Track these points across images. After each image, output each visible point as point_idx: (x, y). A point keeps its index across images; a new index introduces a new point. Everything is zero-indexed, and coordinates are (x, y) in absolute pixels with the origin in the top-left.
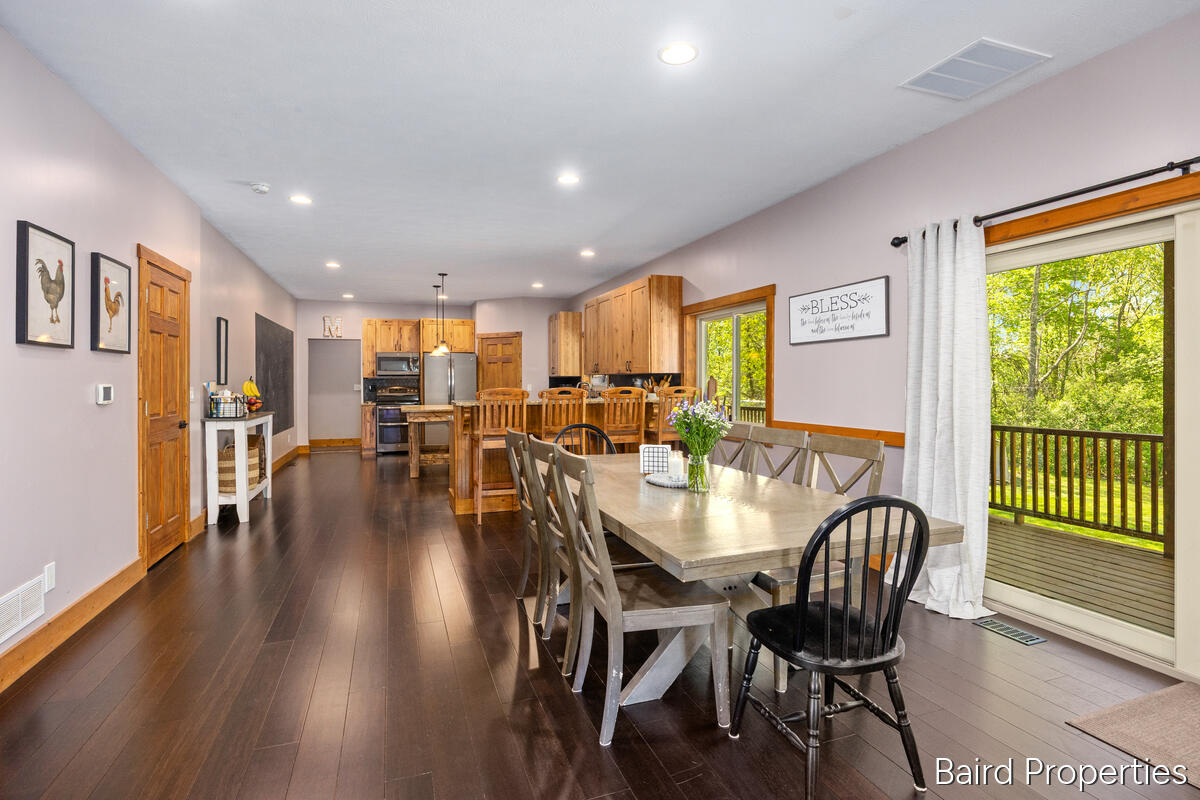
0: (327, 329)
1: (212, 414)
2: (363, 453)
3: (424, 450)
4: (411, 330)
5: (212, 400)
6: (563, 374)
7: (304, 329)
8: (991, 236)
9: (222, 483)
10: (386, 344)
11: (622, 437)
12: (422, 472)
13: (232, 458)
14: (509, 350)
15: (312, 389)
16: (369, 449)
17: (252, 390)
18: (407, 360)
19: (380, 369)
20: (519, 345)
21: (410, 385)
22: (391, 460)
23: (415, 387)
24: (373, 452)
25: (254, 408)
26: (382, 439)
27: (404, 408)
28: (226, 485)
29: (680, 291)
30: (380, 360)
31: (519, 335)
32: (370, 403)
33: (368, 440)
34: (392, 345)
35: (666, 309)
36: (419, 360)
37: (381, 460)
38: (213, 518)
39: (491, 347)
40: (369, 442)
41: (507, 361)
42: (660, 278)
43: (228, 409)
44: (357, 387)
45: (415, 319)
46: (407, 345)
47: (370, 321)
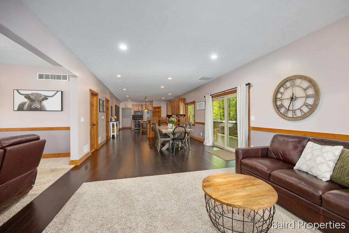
0: (125, 106)
1: (111, 121)
2: (132, 129)
3: (143, 128)
5: (111, 119)
6: (169, 115)
7: (121, 106)
8: (212, 97)
9: (113, 131)
10: (136, 109)
12: (143, 132)
13: (114, 128)
14: (159, 110)
15: (123, 117)
17: (116, 117)
18: (140, 112)
19: (135, 114)
20: (161, 109)
22: (137, 131)
23: (141, 117)
24: (134, 129)
25: (116, 120)
26: (135, 127)
27: (139, 121)
28: (113, 132)
29: (185, 100)
30: (135, 112)
31: (161, 107)
32: (133, 120)
35: (183, 103)
36: (142, 112)
37: (135, 131)
38: (111, 137)
39: (156, 109)
40: (133, 127)
41: (158, 112)
42: (181, 98)
43: (114, 120)
44: (130, 117)
45: (142, 104)
46: (140, 109)
47: (133, 105)
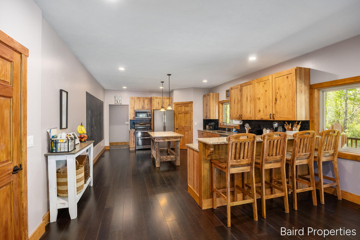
0: (116, 101)
1: (52, 150)
2: (130, 149)
4: (148, 101)
5: (53, 141)
6: (212, 118)
7: (108, 101)
10: (138, 107)
11: (301, 161)
13: (66, 176)
14: (187, 109)
15: (110, 124)
16: (133, 148)
17: (82, 130)
18: (147, 113)
19: (136, 116)
20: (192, 106)
21: (147, 122)
23: (149, 123)
24: (134, 149)
25: (83, 140)
28: (62, 193)
29: (309, 76)
30: (137, 113)
31: (192, 102)
32: (133, 130)
33: (132, 144)
34: (141, 107)
35: (303, 86)
36: (152, 113)
37: (137, 152)
39: (179, 108)
41: (186, 113)
42: (301, 68)
44: (127, 123)
45: (150, 96)
46: (147, 107)
47: (132, 98)
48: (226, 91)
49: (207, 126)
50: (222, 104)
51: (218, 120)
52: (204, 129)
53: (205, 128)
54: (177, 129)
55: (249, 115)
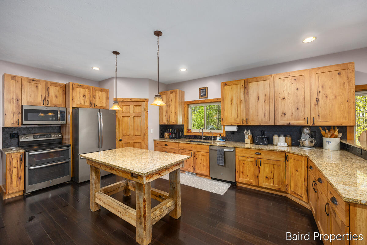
4: (58, 91)
10: (30, 99)
14: (139, 109)
16: (15, 193)
19: (25, 119)
30: (26, 112)
31: (147, 100)
34: (39, 100)
39: (125, 107)
41: (137, 115)
48: (200, 88)
49: (166, 134)
50: (188, 105)
51: (183, 125)
52: (160, 138)
53: (162, 136)
54: (120, 140)
55: (262, 119)
